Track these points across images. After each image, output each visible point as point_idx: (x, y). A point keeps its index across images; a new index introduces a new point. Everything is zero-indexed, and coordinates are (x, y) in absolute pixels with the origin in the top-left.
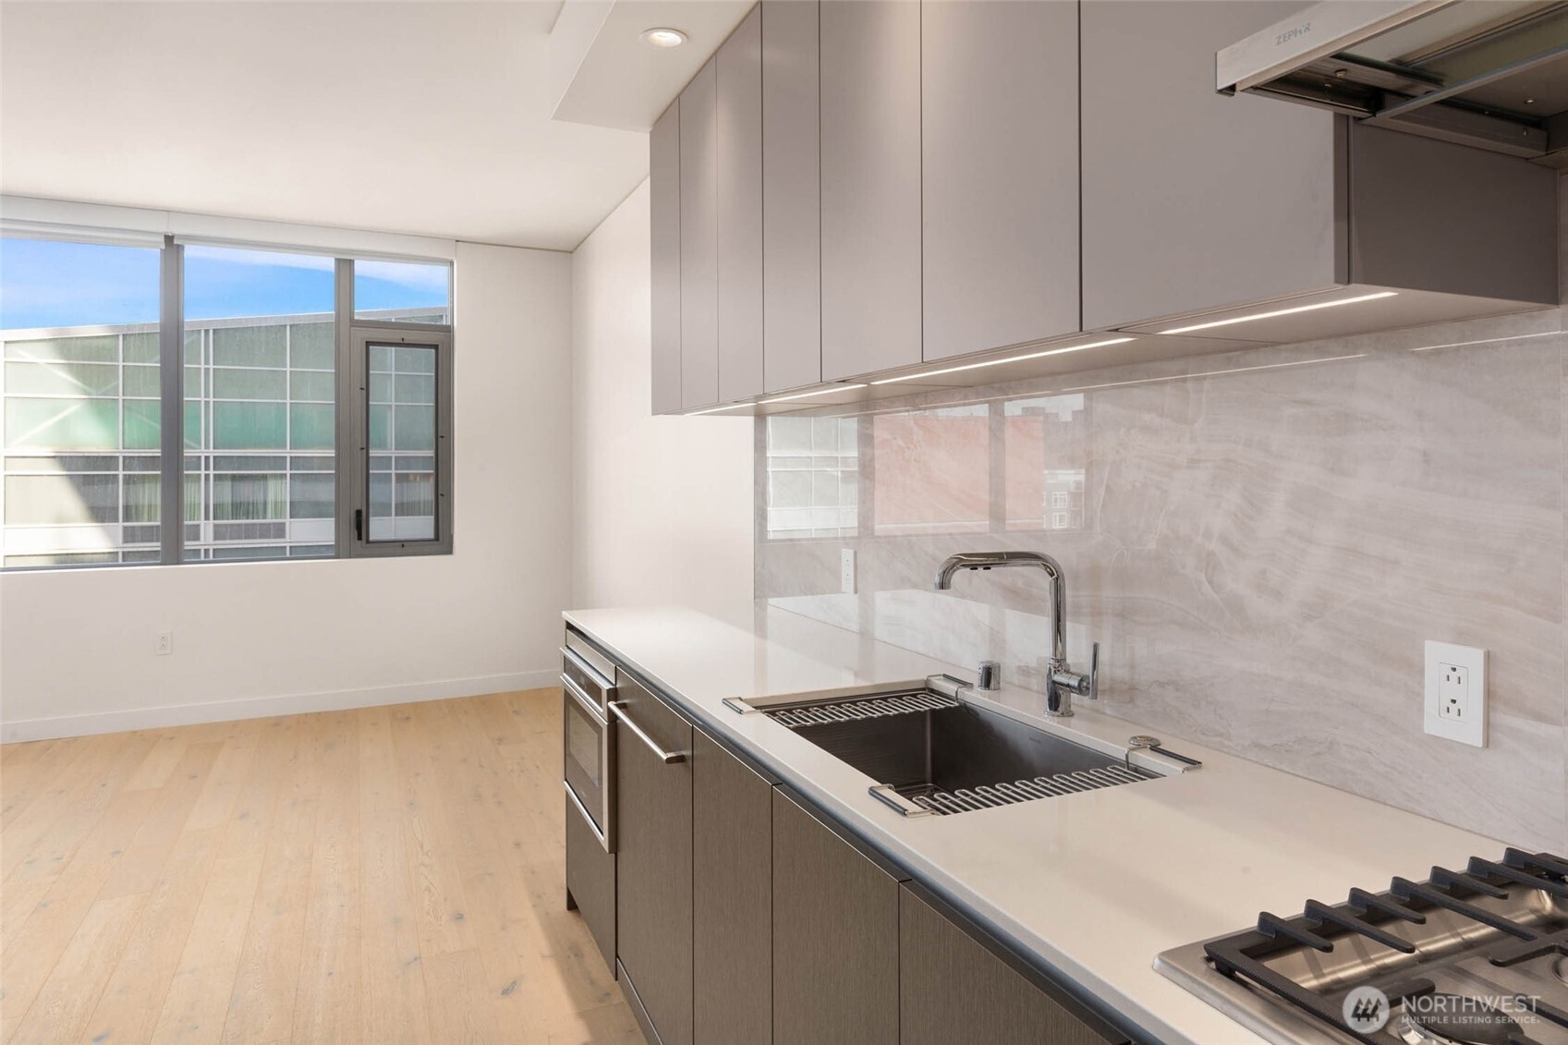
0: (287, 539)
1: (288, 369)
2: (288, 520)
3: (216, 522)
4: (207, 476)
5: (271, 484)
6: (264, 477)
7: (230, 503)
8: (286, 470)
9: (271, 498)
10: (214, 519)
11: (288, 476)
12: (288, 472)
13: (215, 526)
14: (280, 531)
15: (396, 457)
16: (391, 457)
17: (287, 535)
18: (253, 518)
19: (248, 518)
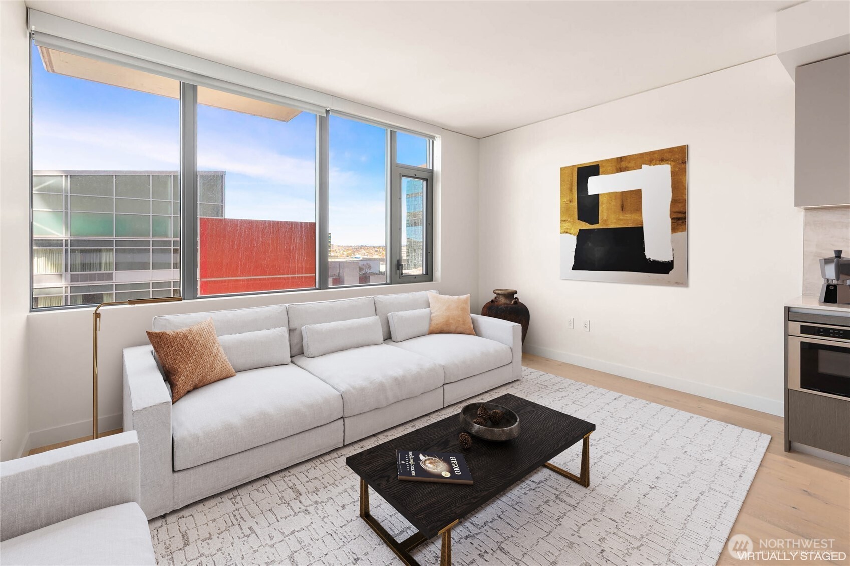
0: (114, 281)
1: (114, 197)
2: (114, 272)
3: (71, 273)
4: (66, 250)
5: (104, 255)
6: (100, 251)
7: (80, 263)
8: (113, 246)
9: (103, 261)
10: (71, 271)
11: (114, 250)
12: (114, 248)
13: (71, 275)
14: (109, 277)
15: (174, 241)
16: (171, 241)
17: (114, 279)
18: (93, 271)
19: (90, 271)
